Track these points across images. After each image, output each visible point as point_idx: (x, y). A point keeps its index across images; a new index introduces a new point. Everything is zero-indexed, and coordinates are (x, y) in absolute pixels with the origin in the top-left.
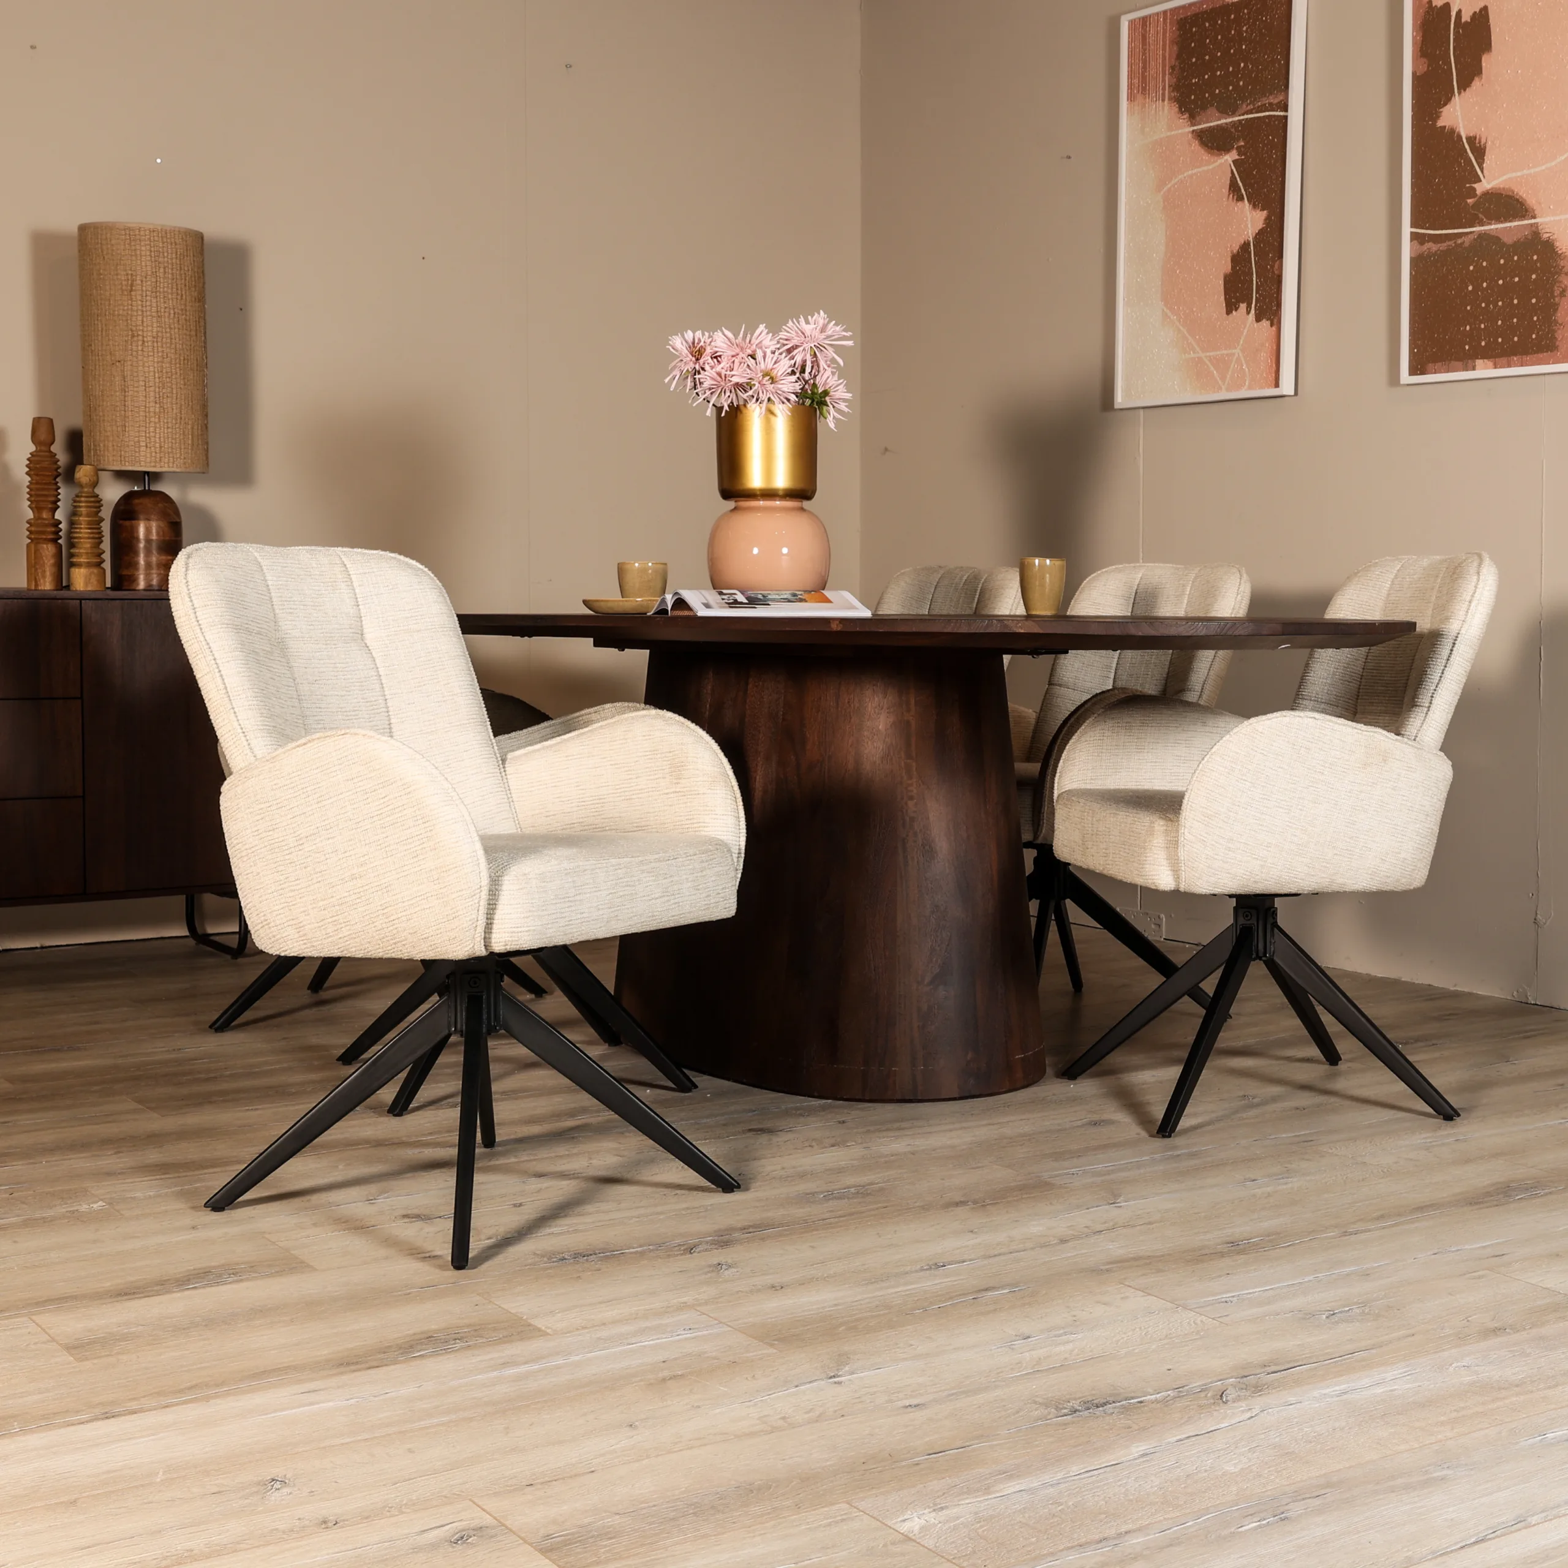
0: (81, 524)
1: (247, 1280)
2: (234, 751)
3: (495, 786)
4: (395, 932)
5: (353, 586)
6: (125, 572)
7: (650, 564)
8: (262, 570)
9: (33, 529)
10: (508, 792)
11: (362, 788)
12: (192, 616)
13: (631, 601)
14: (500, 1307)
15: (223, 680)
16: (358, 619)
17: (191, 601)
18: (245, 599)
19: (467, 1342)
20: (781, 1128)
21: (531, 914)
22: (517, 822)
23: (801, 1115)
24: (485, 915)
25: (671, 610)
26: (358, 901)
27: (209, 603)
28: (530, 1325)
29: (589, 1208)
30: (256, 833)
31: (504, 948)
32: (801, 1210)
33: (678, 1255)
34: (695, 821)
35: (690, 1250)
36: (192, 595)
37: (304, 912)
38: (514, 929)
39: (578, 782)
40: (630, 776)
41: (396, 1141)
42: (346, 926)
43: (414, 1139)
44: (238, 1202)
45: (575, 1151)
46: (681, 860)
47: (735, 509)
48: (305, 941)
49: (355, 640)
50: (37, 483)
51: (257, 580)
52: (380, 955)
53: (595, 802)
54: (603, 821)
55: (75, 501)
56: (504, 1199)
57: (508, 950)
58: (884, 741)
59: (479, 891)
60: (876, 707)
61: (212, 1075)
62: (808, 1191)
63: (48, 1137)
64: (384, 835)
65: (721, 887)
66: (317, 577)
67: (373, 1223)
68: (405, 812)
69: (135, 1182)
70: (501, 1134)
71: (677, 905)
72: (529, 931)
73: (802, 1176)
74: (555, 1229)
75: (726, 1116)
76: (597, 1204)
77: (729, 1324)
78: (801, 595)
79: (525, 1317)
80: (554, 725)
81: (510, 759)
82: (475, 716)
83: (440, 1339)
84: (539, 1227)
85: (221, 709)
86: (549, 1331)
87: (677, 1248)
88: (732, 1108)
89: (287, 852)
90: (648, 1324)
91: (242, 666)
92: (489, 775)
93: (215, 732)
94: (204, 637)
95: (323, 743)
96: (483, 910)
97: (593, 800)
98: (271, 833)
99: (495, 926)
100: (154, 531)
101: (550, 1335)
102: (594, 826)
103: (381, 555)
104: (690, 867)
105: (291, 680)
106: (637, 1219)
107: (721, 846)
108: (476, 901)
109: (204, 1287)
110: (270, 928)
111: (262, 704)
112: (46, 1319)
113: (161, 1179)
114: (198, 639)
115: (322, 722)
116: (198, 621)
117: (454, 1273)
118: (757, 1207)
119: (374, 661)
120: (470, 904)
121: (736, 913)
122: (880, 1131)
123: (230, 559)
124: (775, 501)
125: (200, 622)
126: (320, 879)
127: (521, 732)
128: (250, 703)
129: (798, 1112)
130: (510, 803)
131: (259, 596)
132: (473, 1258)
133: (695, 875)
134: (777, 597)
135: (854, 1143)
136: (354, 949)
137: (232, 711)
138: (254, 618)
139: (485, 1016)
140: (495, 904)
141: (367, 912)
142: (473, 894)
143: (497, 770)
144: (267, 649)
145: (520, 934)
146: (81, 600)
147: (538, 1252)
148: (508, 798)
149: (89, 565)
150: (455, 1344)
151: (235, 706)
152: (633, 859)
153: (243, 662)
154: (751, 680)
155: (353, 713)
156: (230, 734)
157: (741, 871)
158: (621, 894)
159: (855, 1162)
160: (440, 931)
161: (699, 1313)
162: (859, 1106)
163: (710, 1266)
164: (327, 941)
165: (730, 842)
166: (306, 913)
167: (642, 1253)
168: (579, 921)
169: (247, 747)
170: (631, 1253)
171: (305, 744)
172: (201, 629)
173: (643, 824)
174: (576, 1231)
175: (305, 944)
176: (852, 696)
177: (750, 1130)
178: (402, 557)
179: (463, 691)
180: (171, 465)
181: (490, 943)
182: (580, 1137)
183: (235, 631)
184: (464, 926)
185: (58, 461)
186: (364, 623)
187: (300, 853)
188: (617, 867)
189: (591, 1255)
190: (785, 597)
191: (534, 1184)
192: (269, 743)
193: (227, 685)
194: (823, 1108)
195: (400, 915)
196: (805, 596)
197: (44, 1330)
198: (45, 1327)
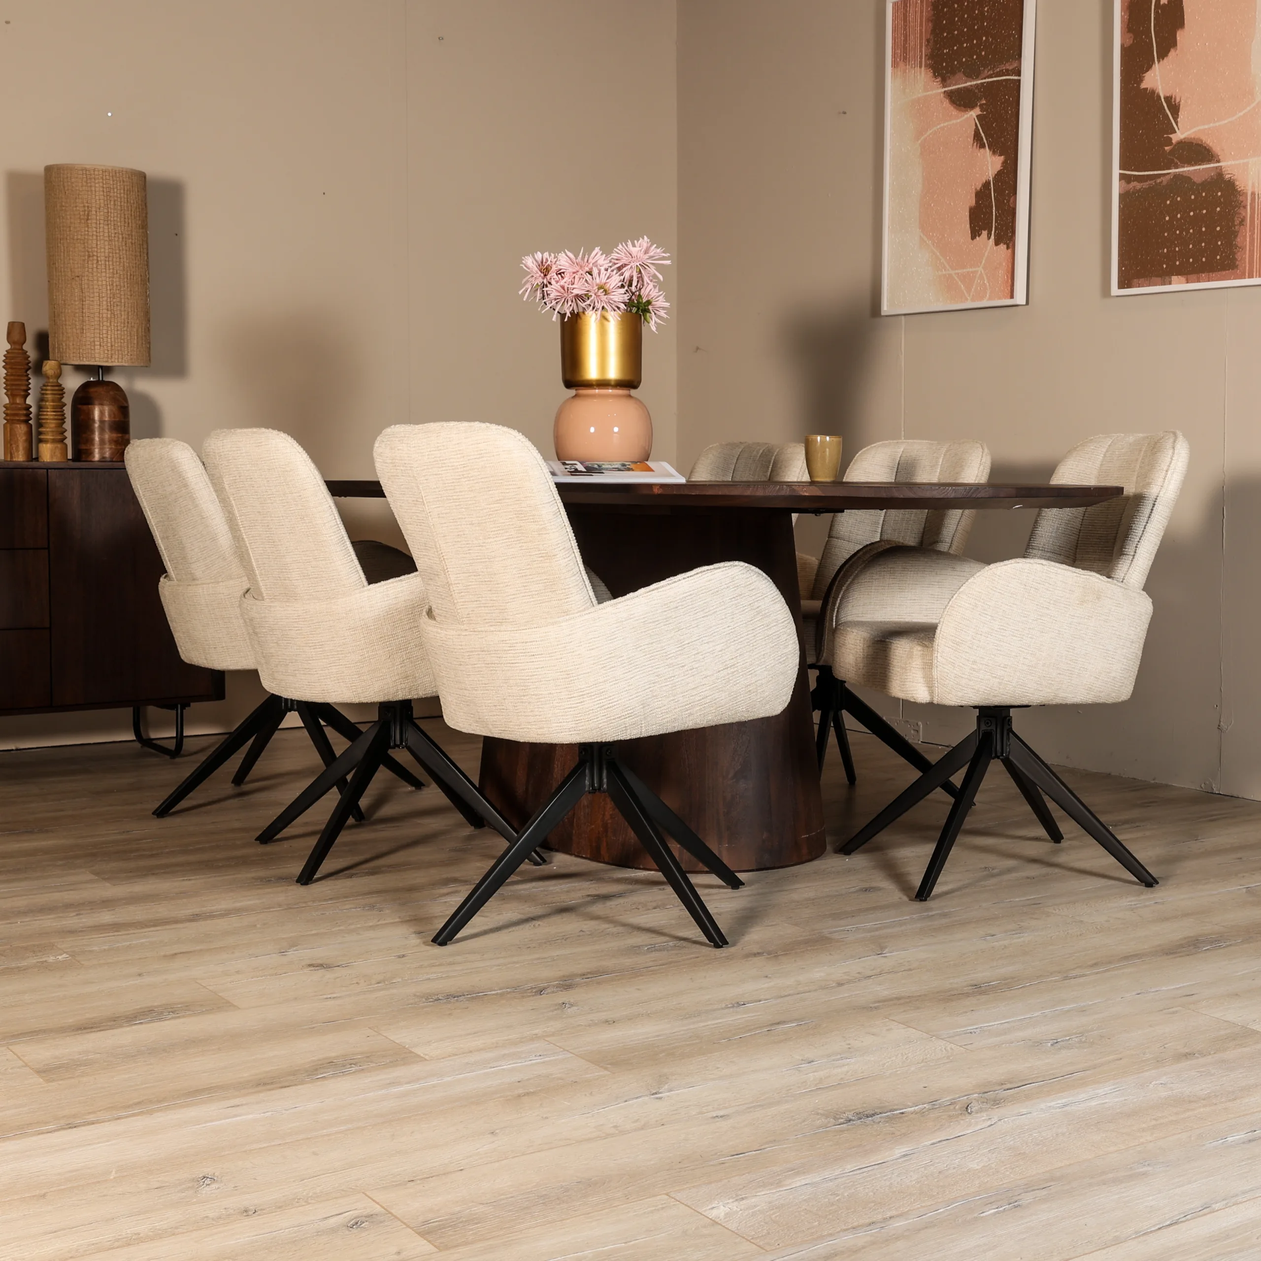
0: (47, 408)
1: (184, 1017)
6: (83, 447)
9: (9, 412)
14: (387, 1038)
19: (360, 1066)
20: (613, 894)
23: (630, 884)
28: (412, 1052)
32: (630, 960)
33: (530, 996)
35: (540, 992)
41: (303, 905)
43: (317, 903)
47: (576, 396)
50: (12, 375)
55: (42, 390)
56: (390, 951)
61: (154, 852)
62: (635, 945)
63: (21, 902)
67: (284, 971)
69: (93, 938)
74: (431, 976)
77: (571, 1051)
78: (629, 465)
79: (407, 1046)
83: (339, 1064)
84: (419, 974)
86: (427, 1057)
87: (530, 991)
90: (506, 1051)
100: (107, 414)
101: (428, 1060)
106: (497, 968)
109: (148, 1023)
112: (20, 1049)
113: (114, 936)
118: (593, 958)
124: (608, 389)
129: (627, 881)
134: (610, 467)
135: (672, 906)
146: (47, 469)
147: (418, 994)
149: (54, 441)
150: (351, 1068)
159: (673, 921)
161: (547, 1043)
163: (556, 1005)
167: (502, 995)
170: (493, 995)
174: (448, 976)
177: (588, 896)
180: (120, 360)
182: (451, 901)
185: (29, 357)
189: (460, 996)
190: (616, 466)
191: (415, 939)
196: (632, 466)
197: (19, 1058)
198: (19, 1055)
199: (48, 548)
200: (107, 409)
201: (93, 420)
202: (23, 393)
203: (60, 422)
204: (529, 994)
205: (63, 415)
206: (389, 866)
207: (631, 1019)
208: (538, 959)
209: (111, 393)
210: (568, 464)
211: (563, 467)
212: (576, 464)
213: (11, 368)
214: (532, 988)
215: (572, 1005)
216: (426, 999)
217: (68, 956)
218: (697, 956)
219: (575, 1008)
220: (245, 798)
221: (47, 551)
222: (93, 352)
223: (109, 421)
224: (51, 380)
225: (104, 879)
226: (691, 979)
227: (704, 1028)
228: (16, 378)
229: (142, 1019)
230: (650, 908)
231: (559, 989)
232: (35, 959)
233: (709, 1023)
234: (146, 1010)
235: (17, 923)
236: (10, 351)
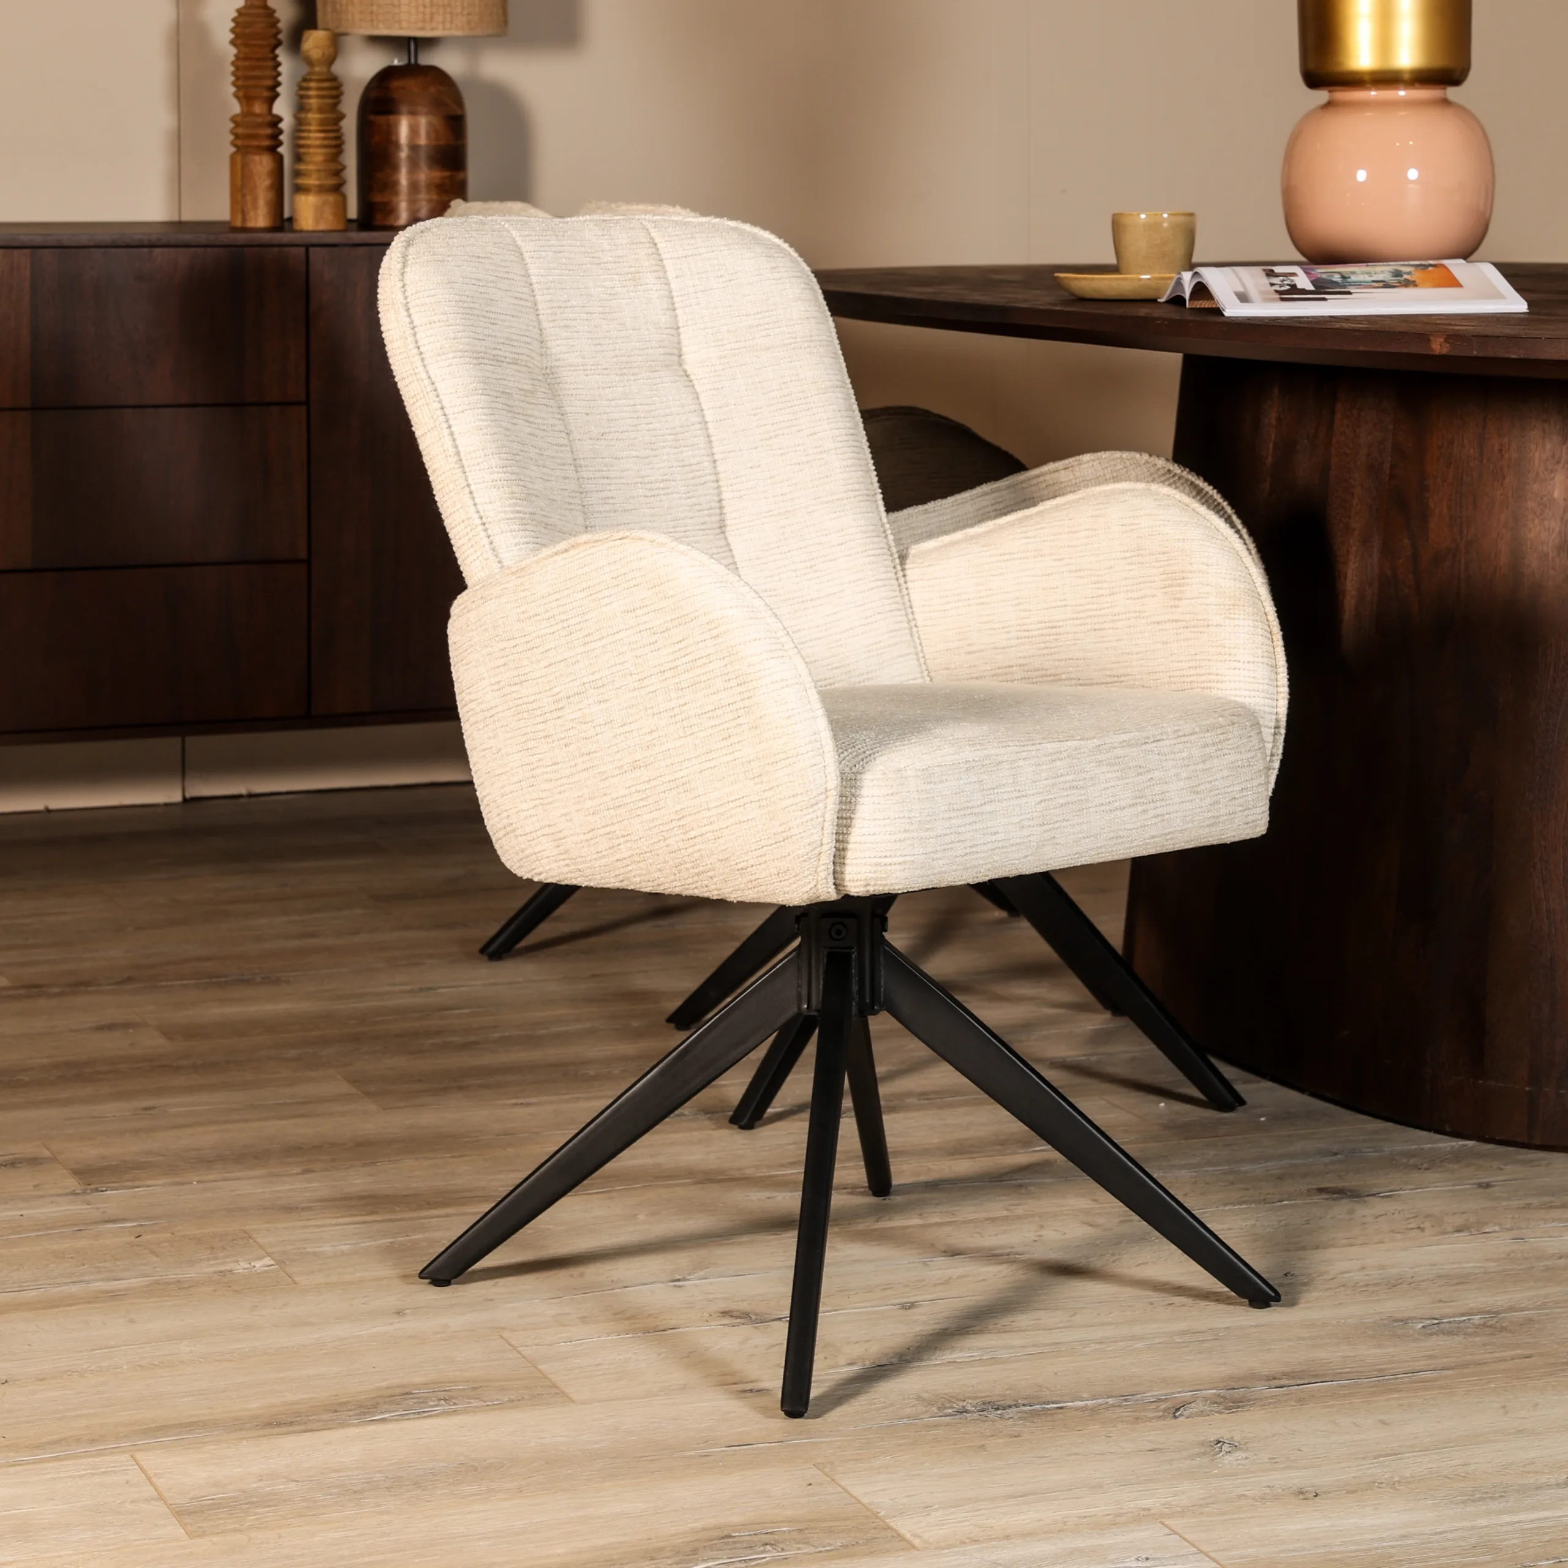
0: (310, 124)
1: (465, 1411)
2: (468, 552)
3: (887, 602)
4: (697, 855)
5: (666, 278)
6: (378, 198)
7: (1165, 215)
8: (523, 260)
9: (240, 131)
10: (909, 610)
11: (648, 626)
12: (410, 339)
13: (1131, 279)
14: (846, 1491)
15: (454, 440)
16: (673, 332)
17: (409, 316)
18: (493, 309)
19: (783, 1550)
20: (1375, 1190)
21: (907, 835)
22: (922, 660)
23: (1417, 1167)
24: (834, 836)
25: (1191, 299)
26: (642, 803)
27: (436, 318)
28: (889, 1528)
29: (1023, 1320)
30: (496, 687)
31: (865, 889)
32: (1379, 1351)
33: (1152, 1418)
34: (1203, 671)
35: (1175, 1411)
36: (410, 305)
37: (566, 815)
38: (880, 860)
39: (1017, 598)
40: (1101, 592)
41: (737, 1174)
42: (626, 842)
43: (765, 1172)
44: (474, 1272)
45: (1020, 1211)
46: (1167, 742)
47: (1329, 105)
48: (568, 862)
49: (666, 366)
50: (246, 59)
51: (515, 277)
52: (677, 891)
53: (1044, 631)
54: (1057, 663)
55: (301, 88)
56: (888, 1292)
57: (872, 893)
58: (1562, 519)
59: (823, 796)
60: (1547, 460)
61: (472, 1038)
62: (1399, 1316)
63: (206, 1138)
64: (682, 701)
65: (1238, 788)
66: (610, 266)
67: (673, 1323)
68: (711, 666)
69: (323, 1226)
70: (901, 1172)
71: (1159, 819)
72: (904, 862)
73: (1394, 1285)
74: (961, 1354)
75: (1285, 1162)
76: (1041, 1314)
77: (1212, 1555)
78: (1409, 273)
79: (882, 1513)
80: (998, 490)
81: (914, 556)
82: (857, 487)
83: (742, 1542)
84: (936, 1348)
85: (451, 486)
86: (917, 1542)
87: (1154, 1406)
88: (1299, 1146)
89: (540, 719)
90: (1079, 1543)
91: (484, 417)
92: (879, 583)
93: (441, 521)
94: (427, 372)
95: (593, 550)
96: (830, 828)
97: (1043, 629)
98: (516, 688)
99: (849, 854)
100: (423, 131)
101: (918, 1550)
102: (1044, 672)
103: (714, 225)
104: (1184, 755)
105: (564, 435)
106: (1098, 1346)
107: (1246, 716)
108: (819, 813)
109: (396, 1420)
110: (516, 836)
111: (513, 477)
112: (153, 1460)
113: (364, 1223)
114: (418, 376)
115: (611, 501)
116: (418, 348)
117: (782, 1424)
118: (1302, 1339)
119: (698, 398)
120: (808, 817)
121: (1268, 829)
122: (1551, 1207)
123: (473, 245)
124: (1397, 89)
125: (422, 349)
126: (588, 765)
127: (944, 501)
128: (495, 476)
129: (1412, 1161)
130: (911, 628)
131: (517, 302)
132: (817, 1398)
133: (1193, 768)
134: (1368, 278)
135: (1497, 1228)
136: (638, 879)
137: (467, 490)
138: (508, 338)
139: (855, 988)
140: (850, 818)
141: (656, 823)
142: (813, 801)
143: (892, 575)
144: (526, 387)
145: (889, 868)
146: (307, 247)
147: (925, 1395)
148: (909, 621)
149: (321, 190)
150: (763, 1552)
151: (470, 482)
152: (1082, 742)
153: (485, 411)
154: (1339, 407)
155: (662, 485)
156: (463, 526)
157: (1280, 757)
158: (1062, 801)
159: (1492, 1264)
160: (764, 859)
161: (1167, 1531)
162: (1523, 1157)
163: (1202, 1444)
164: (599, 863)
165: (1262, 708)
166: (568, 817)
167: (1093, 1411)
168: (990, 846)
169: (487, 547)
170: (1077, 1409)
171: (566, 551)
172: (423, 360)
173: (1121, 671)
174: (994, 1361)
175: (567, 865)
176: (1506, 440)
177: (1321, 1190)
178: (747, 227)
179: (840, 445)
180: (448, 25)
181: (843, 880)
182: (1030, 1184)
183: (475, 361)
184: (800, 852)
185: (278, 21)
186: (682, 336)
187: (559, 721)
188: (1055, 757)
189: (1010, 1407)
190: (1380, 277)
191: (943, 1268)
192: (522, 541)
193: (461, 449)
194: (1457, 1157)
195: (704, 830)
196: (1416, 276)
197: (149, 1479)
198: (151, 1473)
199: (307, 403)
200: (423, 121)
201: (397, 145)
202: (266, 94)
203: (333, 150)
204: (1150, 1415)
205: (339, 138)
206: (923, 1095)
207: (1354, 1490)
208: (1185, 1333)
209: (432, 90)
210: (1277, 275)
211: (1265, 281)
212: (1294, 274)
213: (246, 45)
214: (1159, 1400)
215: (1235, 1447)
216: (939, 1408)
217: (272, 1262)
218: (1529, 1352)
219: (1240, 1454)
220: (665, 922)
221: (304, 408)
222: (396, 10)
223: (427, 146)
224: (317, 69)
225: (368, 1094)
226: (1504, 1407)
227: (1509, 1528)
228: (254, 63)
229: (387, 1411)
230: (1450, 1229)
231: (1215, 1407)
232: (212, 1265)
233: (1523, 1517)
234: (397, 1391)
235: (191, 1183)
236: (243, 11)
